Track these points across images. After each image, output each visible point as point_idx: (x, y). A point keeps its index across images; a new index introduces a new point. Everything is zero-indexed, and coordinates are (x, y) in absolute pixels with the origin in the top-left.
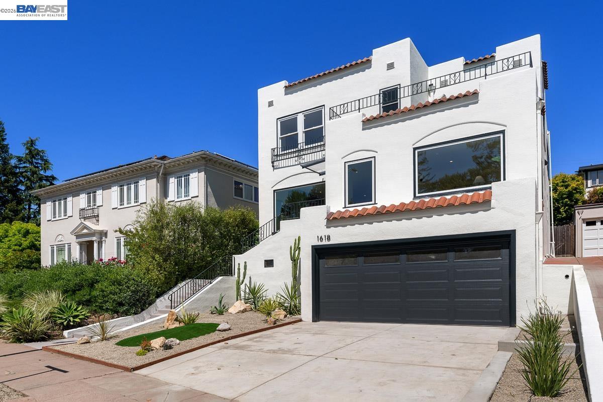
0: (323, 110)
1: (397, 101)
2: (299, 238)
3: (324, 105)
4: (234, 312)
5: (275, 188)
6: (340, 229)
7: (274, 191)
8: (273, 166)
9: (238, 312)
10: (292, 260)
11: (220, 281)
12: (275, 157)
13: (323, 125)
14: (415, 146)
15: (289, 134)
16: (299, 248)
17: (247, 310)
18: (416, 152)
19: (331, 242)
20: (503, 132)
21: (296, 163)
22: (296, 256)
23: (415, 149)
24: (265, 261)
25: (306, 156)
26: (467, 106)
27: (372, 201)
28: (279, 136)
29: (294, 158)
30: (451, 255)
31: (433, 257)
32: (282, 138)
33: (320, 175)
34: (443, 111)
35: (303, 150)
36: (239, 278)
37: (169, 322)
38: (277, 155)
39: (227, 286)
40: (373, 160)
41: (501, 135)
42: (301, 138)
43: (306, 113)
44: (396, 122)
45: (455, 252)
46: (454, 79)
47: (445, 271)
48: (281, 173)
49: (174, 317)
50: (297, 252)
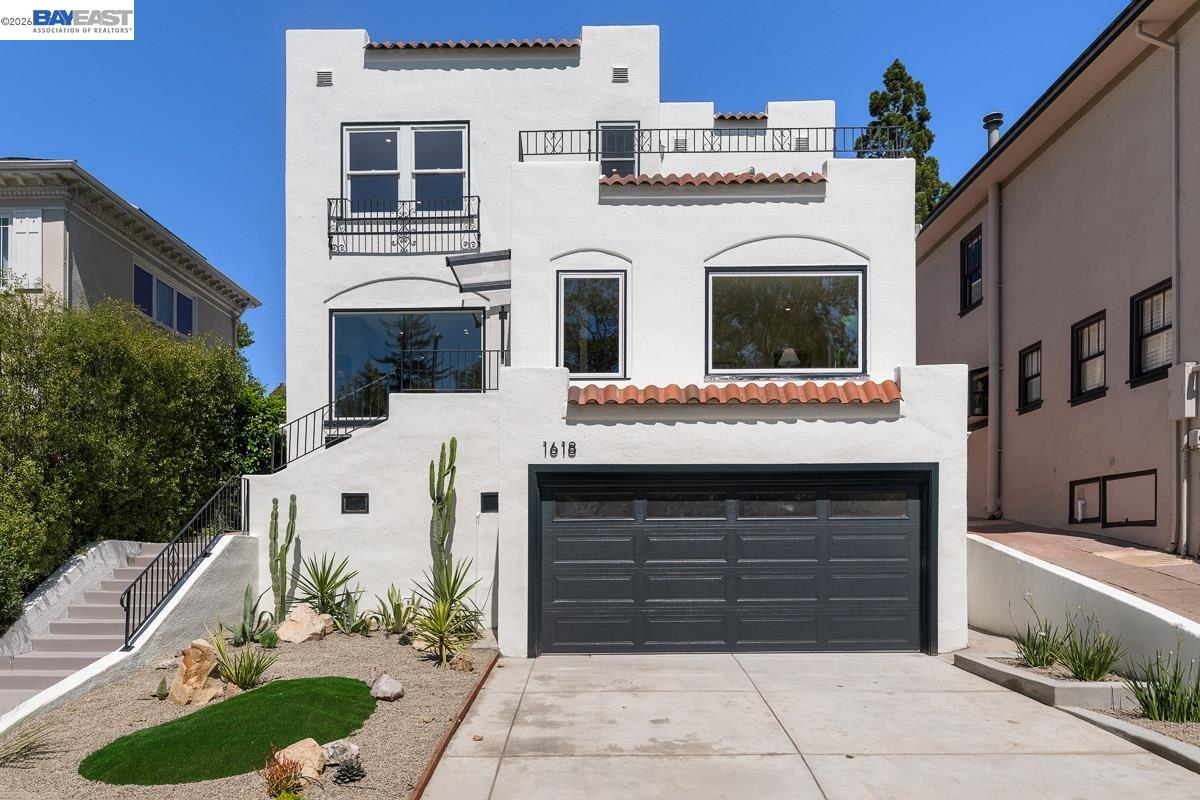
0: (465, 133)
1: (633, 157)
2: (453, 442)
3: (468, 122)
4: (298, 639)
5: (334, 305)
6: (599, 430)
7: (332, 311)
8: (331, 246)
9: (310, 639)
10: (433, 499)
11: (228, 550)
12: (338, 224)
13: (465, 169)
14: (709, 264)
15: (374, 172)
16: (454, 469)
17: (327, 632)
18: (711, 276)
19: (578, 460)
20: (863, 269)
21: (394, 251)
22: (445, 491)
23: (709, 270)
24: (345, 496)
25: (420, 236)
26: (805, 202)
27: (617, 372)
28: (347, 170)
29: (388, 236)
30: (823, 505)
31: (790, 509)
32: (352, 177)
33: (461, 291)
34: (763, 201)
35: (411, 220)
36: (275, 539)
37: (192, 680)
38: (340, 220)
39: (240, 562)
40: (620, 277)
41: (860, 275)
42: (407, 189)
43: (422, 129)
44: (672, 203)
45: (831, 500)
46: (706, 141)
47: (812, 538)
48: (347, 270)
49: (207, 663)
50: (447, 479)
